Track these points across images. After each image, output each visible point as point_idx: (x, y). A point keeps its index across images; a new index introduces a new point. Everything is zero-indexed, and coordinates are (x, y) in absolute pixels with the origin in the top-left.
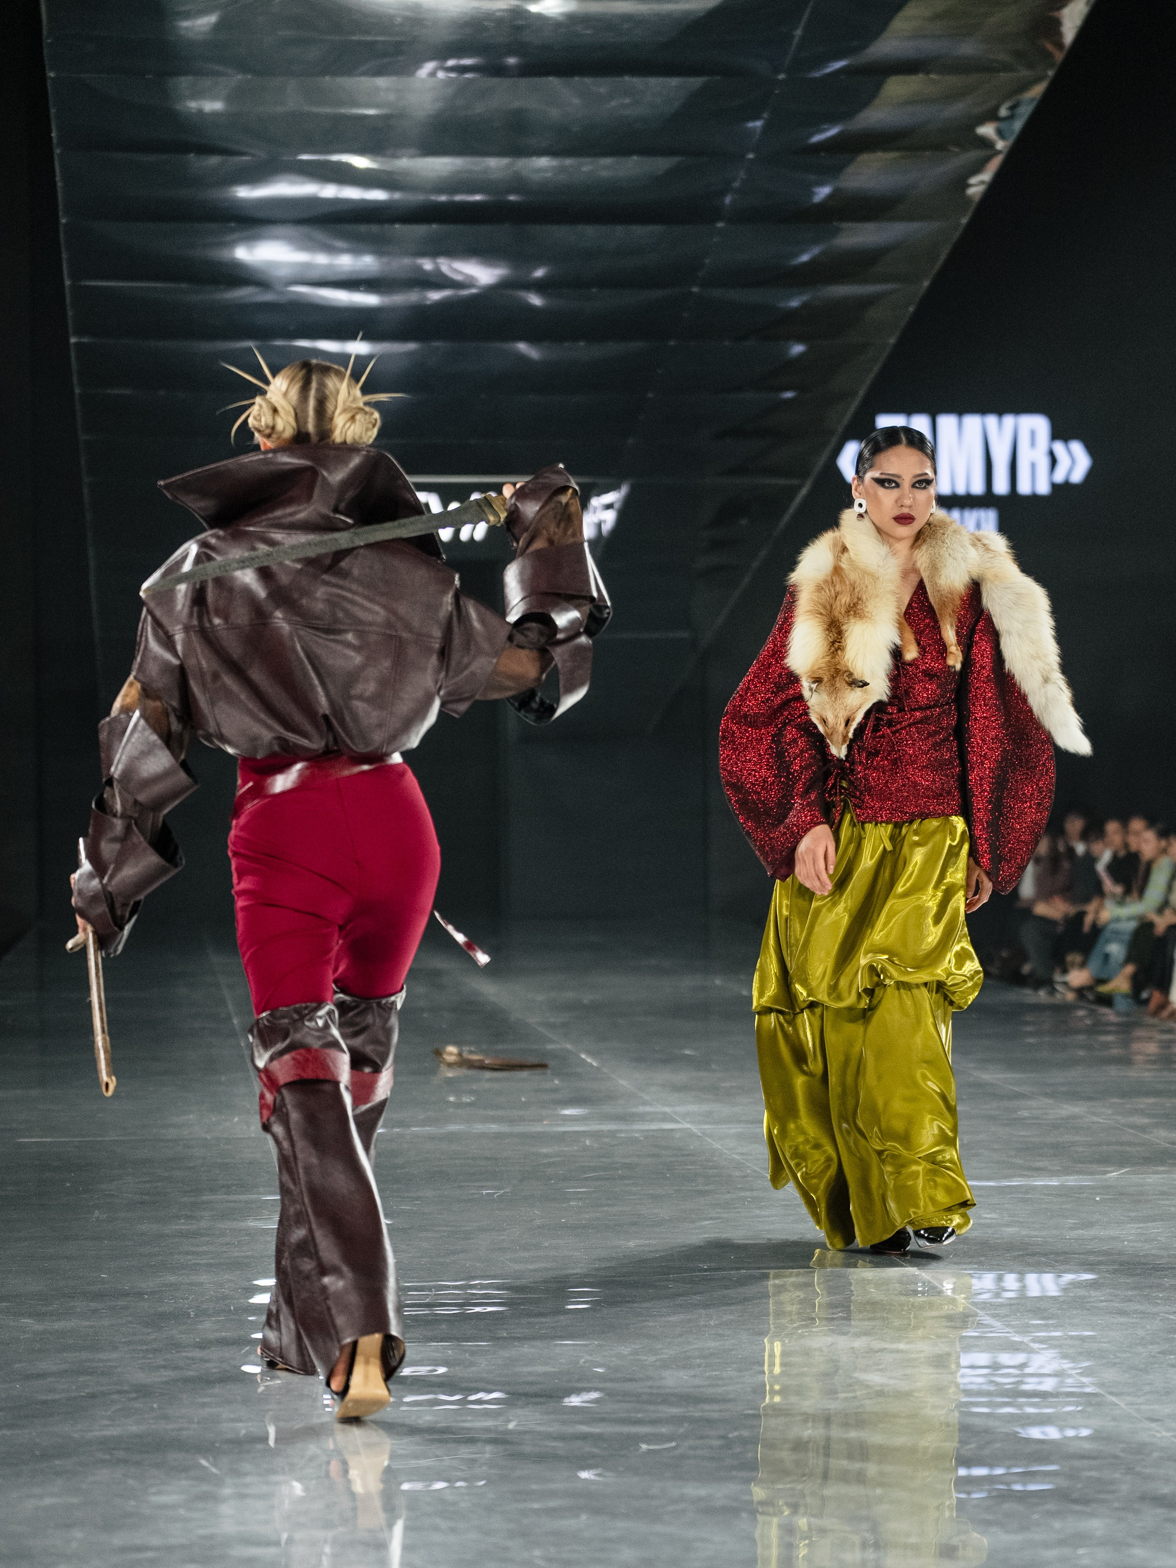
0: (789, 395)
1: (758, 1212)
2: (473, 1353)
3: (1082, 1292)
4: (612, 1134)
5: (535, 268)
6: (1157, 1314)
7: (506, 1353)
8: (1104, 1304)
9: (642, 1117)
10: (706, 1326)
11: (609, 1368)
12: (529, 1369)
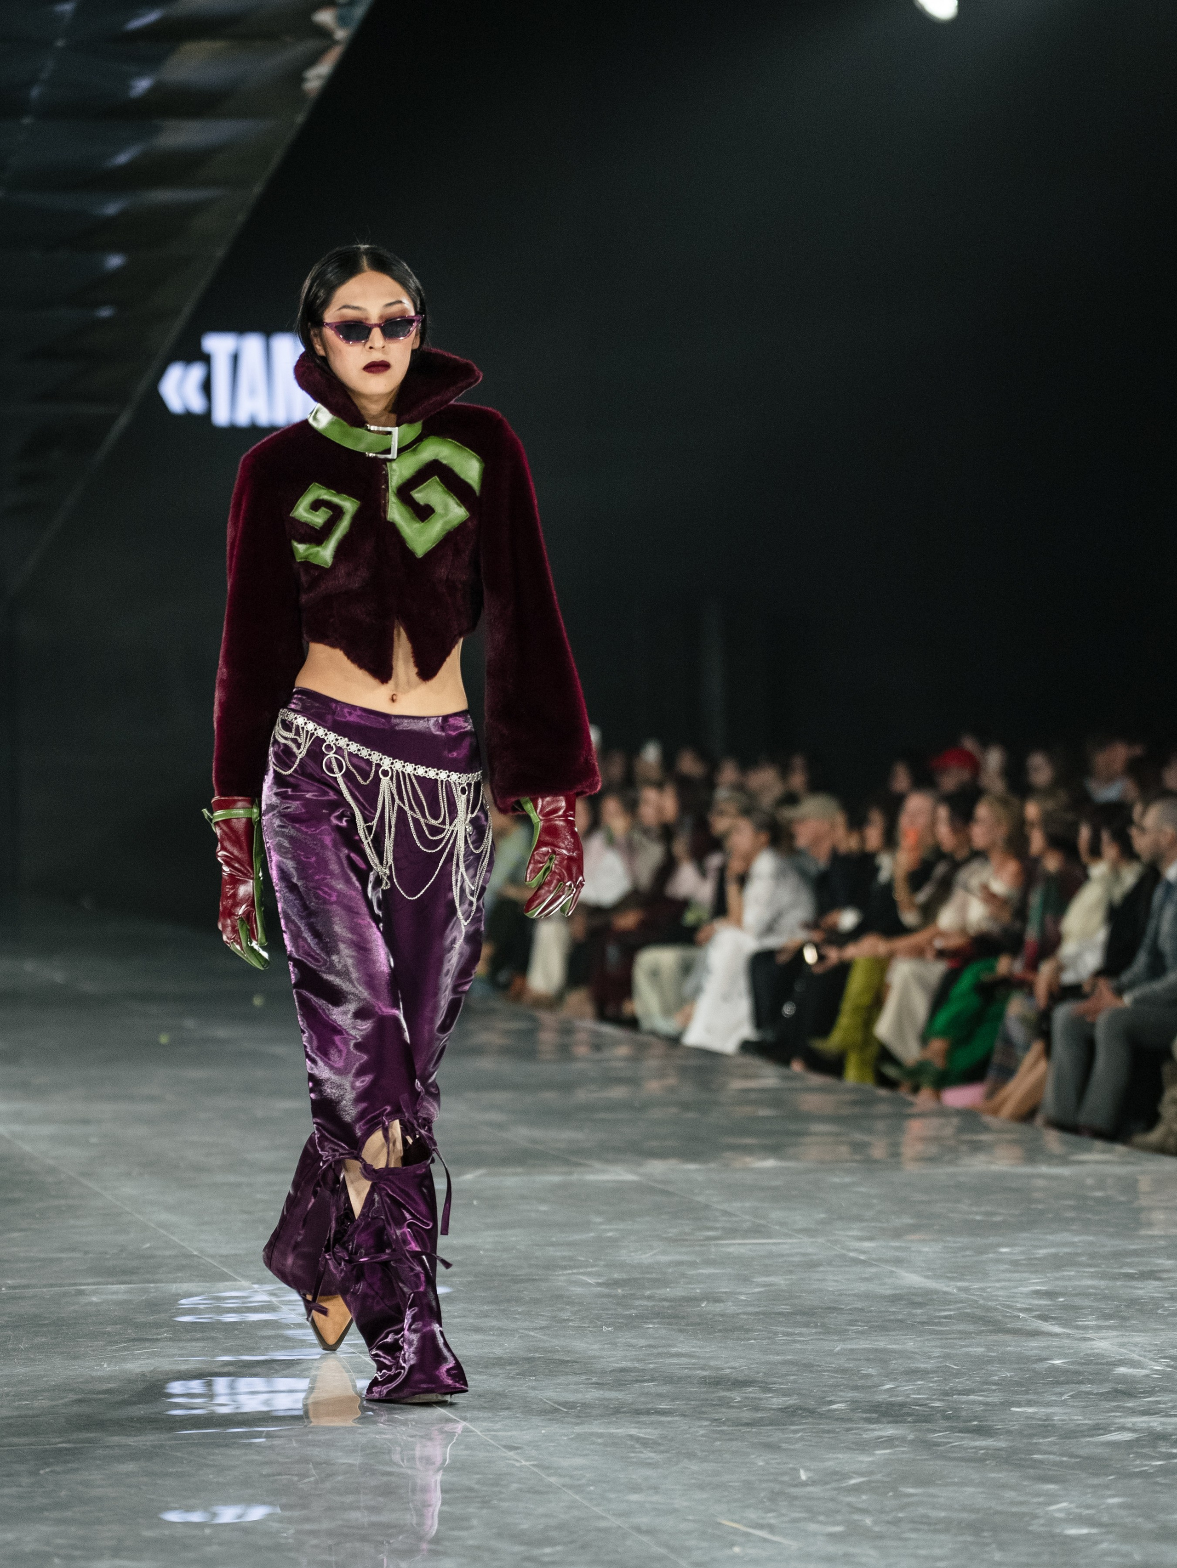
0: (105, 313)
1: (72, 1222)
6: (517, 1330)
8: (458, 1320)
10: (14, 1350)
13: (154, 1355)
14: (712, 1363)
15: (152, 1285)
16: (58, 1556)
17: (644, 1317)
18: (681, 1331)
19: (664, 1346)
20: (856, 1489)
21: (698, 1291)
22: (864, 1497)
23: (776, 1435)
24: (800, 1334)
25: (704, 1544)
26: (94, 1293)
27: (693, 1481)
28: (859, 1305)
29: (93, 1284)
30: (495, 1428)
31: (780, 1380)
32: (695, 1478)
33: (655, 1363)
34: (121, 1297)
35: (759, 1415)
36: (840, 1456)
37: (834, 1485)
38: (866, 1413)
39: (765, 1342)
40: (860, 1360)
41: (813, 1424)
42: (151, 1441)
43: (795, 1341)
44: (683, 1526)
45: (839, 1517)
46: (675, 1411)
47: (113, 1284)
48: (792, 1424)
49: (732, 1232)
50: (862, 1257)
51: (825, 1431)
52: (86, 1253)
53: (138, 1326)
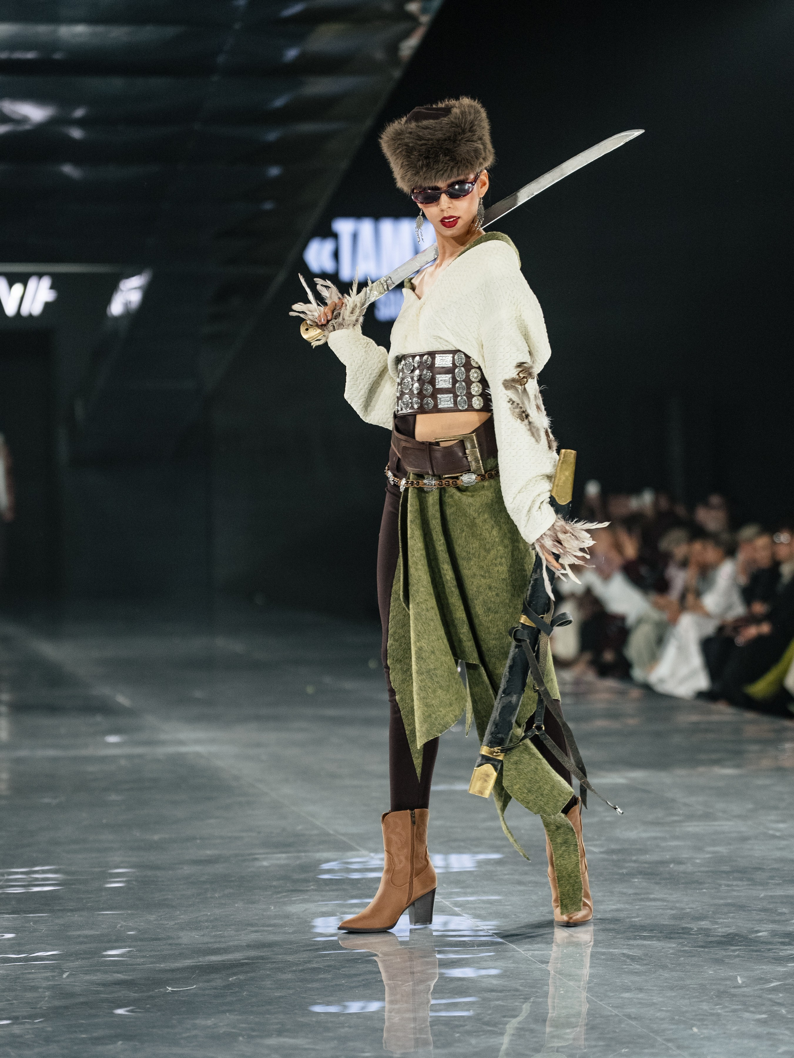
0: (268, 206)
1: (250, 812)
2: (36, 922)
3: (490, 868)
4: (140, 756)
5: (75, 109)
7: (61, 921)
8: (507, 876)
9: (163, 743)
10: (211, 898)
11: (140, 931)
12: (78, 933)
13: (305, 901)
14: (678, 905)
15: (303, 854)
16: (243, 1036)
17: (631, 875)
18: (657, 883)
19: (644, 894)
20: (774, 990)
21: (668, 857)
22: (781, 995)
23: (720, 953)
24: (737, 886)
25: (673, 1027)
26: (264, 859)
27: (665, 984)
28: (776, 866)
29: (264, 854)
30: (533, 949)
31: (723, 916)
32: (667, 982)
33: (640, 905)
34: (283, 862)
35: (710, 939)
36: (764, 967)
37: (759, 987)
38: (781, 938)
39: (713, 891)
40: (777, 903)
41: (746, 946)
42: (303, 958)
43: (734, 891)
44: (658, 1014)
45: (764, 1009)
46: (653, 937)
47: (277, 853)
48: (732, 945)
49: (690, 817)
50: (778, 834)
51: (753, 951)
52: (259, 833)
53: (295, 881)
